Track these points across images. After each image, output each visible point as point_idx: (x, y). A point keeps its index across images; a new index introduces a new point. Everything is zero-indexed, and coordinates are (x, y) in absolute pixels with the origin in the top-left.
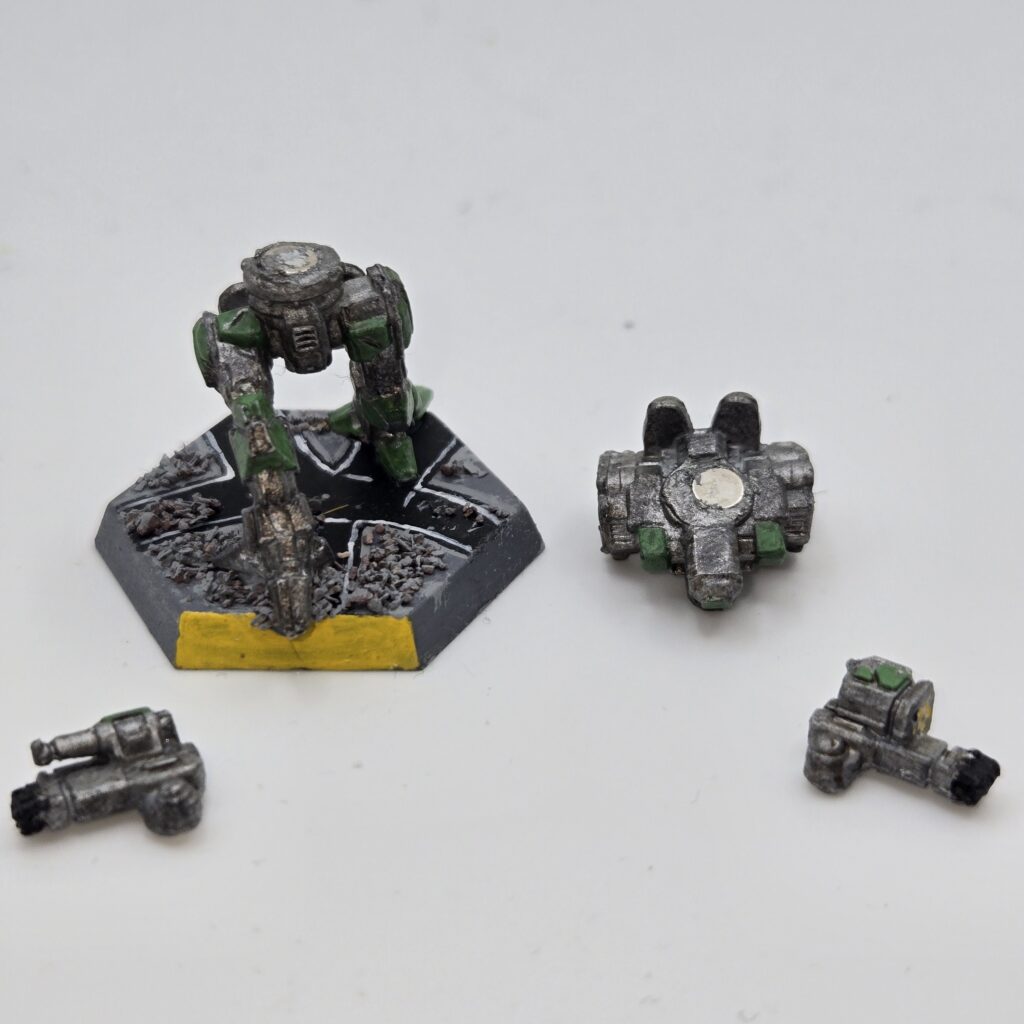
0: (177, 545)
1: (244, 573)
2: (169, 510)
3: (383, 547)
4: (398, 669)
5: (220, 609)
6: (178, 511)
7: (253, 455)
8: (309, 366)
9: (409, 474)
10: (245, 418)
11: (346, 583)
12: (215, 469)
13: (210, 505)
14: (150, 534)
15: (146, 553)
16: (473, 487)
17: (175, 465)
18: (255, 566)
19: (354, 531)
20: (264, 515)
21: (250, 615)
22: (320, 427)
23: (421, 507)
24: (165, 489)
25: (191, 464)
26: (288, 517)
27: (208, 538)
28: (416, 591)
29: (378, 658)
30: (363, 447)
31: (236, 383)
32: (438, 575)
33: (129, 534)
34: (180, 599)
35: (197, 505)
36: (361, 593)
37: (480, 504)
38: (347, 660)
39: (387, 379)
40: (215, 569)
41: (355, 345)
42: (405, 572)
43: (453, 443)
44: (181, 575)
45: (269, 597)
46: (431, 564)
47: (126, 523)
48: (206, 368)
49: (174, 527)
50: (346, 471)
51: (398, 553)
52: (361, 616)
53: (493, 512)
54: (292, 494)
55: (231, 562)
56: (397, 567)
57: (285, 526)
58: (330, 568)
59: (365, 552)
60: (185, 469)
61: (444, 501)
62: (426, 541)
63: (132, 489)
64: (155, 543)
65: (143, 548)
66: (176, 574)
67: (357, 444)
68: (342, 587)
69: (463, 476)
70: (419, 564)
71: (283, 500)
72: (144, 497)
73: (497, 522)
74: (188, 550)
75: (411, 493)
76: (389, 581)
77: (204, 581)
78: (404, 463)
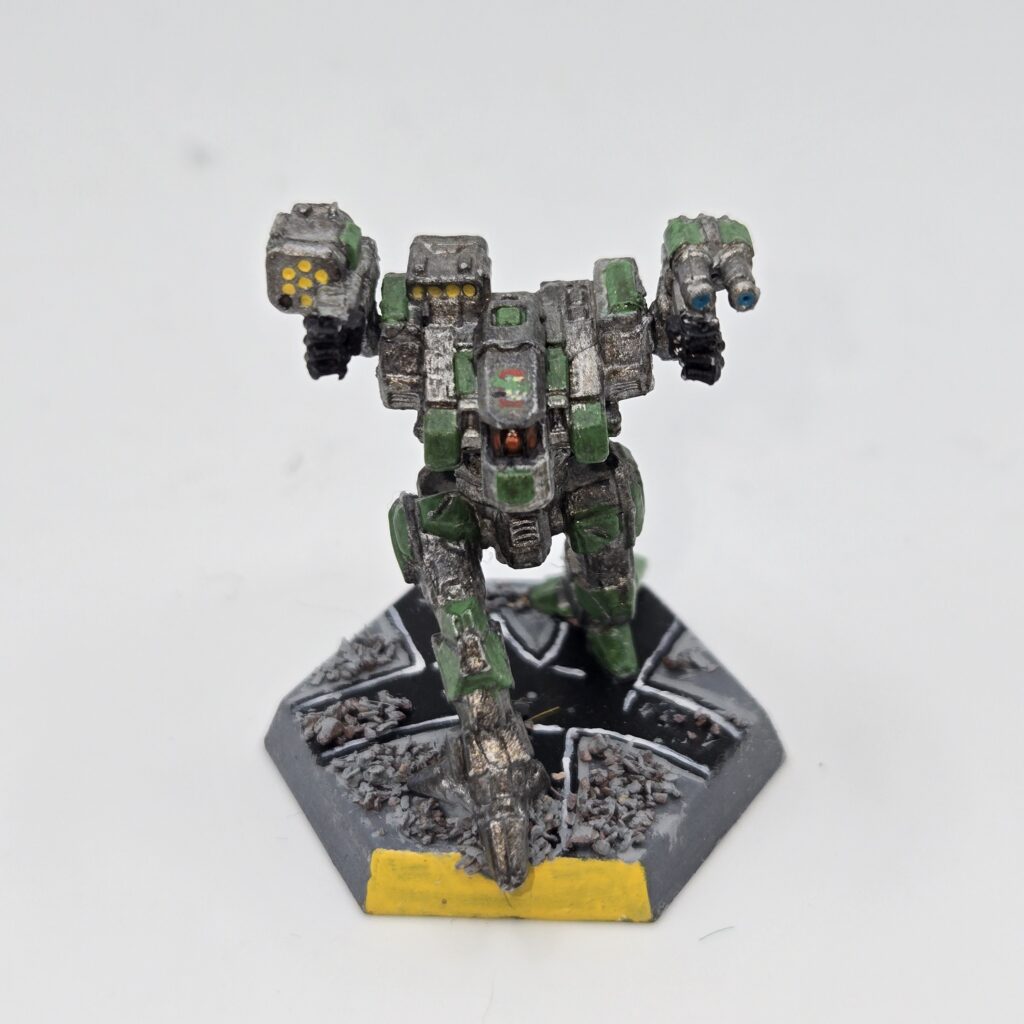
0: (365, 761)
1: (445, 802)
2: (353, 713)
3: (605, 767)
4: (628, 921)
5: (419, 846)
6: (363, 714)
7: (465, 675)
8: (527, 562)
9: (627, 669)
10: (456, 632)
11: (565, 814)
12: (403, 658)
13: (400, 708)
14: (332, 743)
15: (329, 769)
16: (704, 685)
17: (357, 652)
18: (461, 796)
19: (569, 743)
20: (474, 742)
21: (454, 855)
22: (520, 604)
23: (645, 712)
24: (346, 683)
25: (375, 651)
26: (503, 746)
27: (401, 750)
28: (647, 827)
29: (603, 907)
30: (572, 630)
31: (444, 585)
32: (672, 806)
33: (308, 741)
34: (371, 832)
35: (385, 706)
36: (584, 833)
37: (712, 708)
38: (567, 910)
39: (612, 570)
40: (411, 793)
41: (579, 536)
42: (634, 803)
43: (674, 627)
44: (372, 801)
45: (478, 835)
46: (663, 791)
47: (303, 728)
48: (405, 563)
49: (360, 735)
50: (554, 662)
51: (624, 775)
52: (584, 858)
53: (731, 721)
54: (508, 718)
55: (430, 788)
56: (623, 796)
57: (498, 756)
58: (546, 796)
59: (583, 772)
60: (368, 658)
61: (670, 705)
62: (656, 760)
63: (308, 683)
64: (338, 756)
65: (325, 762)
66: (366, 800)
67: (564, 626)
68: (561, 821)
69: (689, 670)
70: (649, 791)
71: (497, 726)
72: (322, 694)
73: (735, 733)
74: (378, 769)
75: (630, 691)
76: (616, 814)
77: (398, 810)
78: (620, 656)
